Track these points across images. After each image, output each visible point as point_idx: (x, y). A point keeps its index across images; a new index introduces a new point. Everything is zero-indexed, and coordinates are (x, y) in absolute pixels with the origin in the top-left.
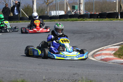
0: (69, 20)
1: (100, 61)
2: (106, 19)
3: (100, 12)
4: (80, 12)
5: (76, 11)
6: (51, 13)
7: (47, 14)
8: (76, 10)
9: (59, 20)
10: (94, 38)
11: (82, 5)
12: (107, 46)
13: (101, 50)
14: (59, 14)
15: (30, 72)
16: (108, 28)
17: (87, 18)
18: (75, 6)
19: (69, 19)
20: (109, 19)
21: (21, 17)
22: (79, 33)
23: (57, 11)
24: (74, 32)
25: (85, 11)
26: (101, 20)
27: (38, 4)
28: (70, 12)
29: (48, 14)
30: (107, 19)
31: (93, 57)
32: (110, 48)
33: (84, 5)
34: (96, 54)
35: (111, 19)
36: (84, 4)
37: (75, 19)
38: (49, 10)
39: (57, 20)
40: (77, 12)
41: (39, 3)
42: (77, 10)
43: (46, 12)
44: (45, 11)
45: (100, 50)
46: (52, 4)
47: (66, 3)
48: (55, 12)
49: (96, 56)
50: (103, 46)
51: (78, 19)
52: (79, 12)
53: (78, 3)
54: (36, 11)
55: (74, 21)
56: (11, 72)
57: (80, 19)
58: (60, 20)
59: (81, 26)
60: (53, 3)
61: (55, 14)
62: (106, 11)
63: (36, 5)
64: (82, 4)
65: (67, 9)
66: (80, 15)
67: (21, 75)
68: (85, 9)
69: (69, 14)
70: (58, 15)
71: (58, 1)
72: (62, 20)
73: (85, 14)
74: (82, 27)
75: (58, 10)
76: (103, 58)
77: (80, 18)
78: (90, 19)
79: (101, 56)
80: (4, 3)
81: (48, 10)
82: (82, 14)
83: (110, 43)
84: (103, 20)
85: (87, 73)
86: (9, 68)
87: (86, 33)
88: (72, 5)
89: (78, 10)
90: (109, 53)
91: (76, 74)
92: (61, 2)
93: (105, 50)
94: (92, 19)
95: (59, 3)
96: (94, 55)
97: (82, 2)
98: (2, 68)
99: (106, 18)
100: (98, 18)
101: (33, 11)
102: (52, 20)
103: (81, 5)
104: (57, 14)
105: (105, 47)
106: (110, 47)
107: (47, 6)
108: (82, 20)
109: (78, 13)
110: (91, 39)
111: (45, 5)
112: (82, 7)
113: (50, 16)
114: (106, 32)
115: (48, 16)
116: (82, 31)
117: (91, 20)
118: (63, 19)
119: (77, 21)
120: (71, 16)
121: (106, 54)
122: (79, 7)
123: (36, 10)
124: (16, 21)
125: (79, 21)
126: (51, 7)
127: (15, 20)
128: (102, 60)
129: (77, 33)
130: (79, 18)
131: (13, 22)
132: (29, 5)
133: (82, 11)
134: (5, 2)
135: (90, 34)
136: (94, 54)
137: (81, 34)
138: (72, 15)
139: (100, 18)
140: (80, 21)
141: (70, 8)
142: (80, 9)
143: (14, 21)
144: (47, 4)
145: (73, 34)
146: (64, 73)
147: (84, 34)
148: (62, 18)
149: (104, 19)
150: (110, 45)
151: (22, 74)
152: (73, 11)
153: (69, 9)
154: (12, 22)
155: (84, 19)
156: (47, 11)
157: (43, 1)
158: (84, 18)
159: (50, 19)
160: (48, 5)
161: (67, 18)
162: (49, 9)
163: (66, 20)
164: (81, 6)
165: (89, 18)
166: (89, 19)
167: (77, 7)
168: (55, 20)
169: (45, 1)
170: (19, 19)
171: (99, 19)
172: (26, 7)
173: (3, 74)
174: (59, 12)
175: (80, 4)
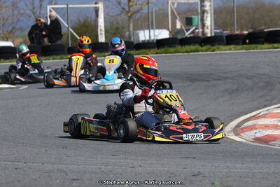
0: (181, 51)
1: (253, 142)
2: (263, 46)
3: (251, 31)
4: (203, 32)
5: (196, 29)
6: (138, 34)
7: (130, 38)
8: (194, 28)
9: (156, 50)
10: (237, 89)
11: (209, 15)
12: (266, 106)
13: (254, 117)
14: (156, 38)
15: (94, 173)
16: (269, 65)
17: (220, 44)
18: (193, 17)
19: (179, 48)
20: (271, 46)
21: (70, 46)
22: (202, 80)
23: (152, 31)
24: (192, 78)
25: (215, 29)
26: (253, 49)
27: (108, 15)
28: (181, 31)
29: (132, 39)
30: (266, 45)
31: (237, 134)
32: (275, 111)
33: (213, 16)
34: (243, 126)
35: (276, 45)
36: (213, 12)
37: (192, 47)
38: (134, 29)
39: (153, 50)
40: (197, 31)
41: (110, 14)
42: (197, 26)
43: (127, 33)
44: (125, 32)
45: (252, 117)
46: (139, 15)
47: (172, 11)
48: (147, 32)
49: (243, 130)
50: (258, 109)
51: (200, 48)
52: (201, 30)
53: (199, 10)
54: (103, 33)
55: (191, 52)
56: (52, 174)
57: (205, 48)
58: (159, 50)
59: (208, 63)
60: (141, 11)
61: (147, 38)
62: (263, 27)
63: (105, 18)
64: (209, 12)
65: (174, 24)
66: (204, 37)
67: (74, 180)
68: (215, 24)
69: (179, 37)
70: (153, 40)
71: (154, 8)
72: (162, 50)
73: (215, 36)
74: (210, 64)
75: (153, 28)
76: (258, 135)
77: (205, 45)
78: (228, 47)
79: (255, 131)
80: (30, 16)
81: (131, 29)
82: (209, 35)
83: (275, 101)
84: (257, 48)
85: (225, 171)
86: (45, 165)
87: (220, 80)
88: (185, 16)
89: (200, 26)
90: (272, 123)
91: (199, 174)
92: (160, 10)
93: (264, 116)
94: (232, 46)
95: (155, 11)
96: (238, 130)
97: (207, 8)
98: (31, 164)
99: (263, 44)
100: (244, 43)
101: (97, 32)
102: (140, 51)
103: (205, 15)
104: (152, 38)
105: (263, 111)
106: (274, 109)
107: (129, 20)
108: (209, 49)
109: (200, 35)
110: (231, 92)
111: (124, 17)
112: (209, 19)
113: (135, 43)
114: (265, 75)
115: (132, 43)
116: (210, 74)
117: (230, 49)
118: (166, 48)
119: (198, 51)
120: (185, 42)
121: (266, 127)
122: (202, 20)
123: (103, 29)
124: (58, 57)
125: (202, 51)
126: (138, 20)
127: (56, 55)
128: (257, 140)
129: (198, 80)
130: (202, 46)
131: (53, 59)
132: (87, 17)
133: (209, 28)
134: (34, 13)
135: (229, 80)
136: (238, 126)
137: (208, 81)
138: (187, 38)
139: (250, 43)
140: (206, 51)
141: (182, 22)
142: (203, 25)
143: (55, 57)
144: (129, 15)
145: (190, 83)
146: (171, 174)
147: (215, 82)
148: (164, 47)
149: (259, 46)
150: (275, 104)
151: (75, 178)
152: (187, 30)
153: (178, 25)
154: (51, 57)
155: (214, 48)
156: (129, 31)
157: (120, 8)
158: (213, 45)
159: (137, 50)
160: (130, 17)
161: (175, 47)
162: (134, 26)
163: (172, 50)
164: (205, 18)
165: (224, 45)
166: (224, 48)
167: (196, 19)
168: (147, 51)
169: (124, 9)
170: (66, 51)
171: (249, 46)
172: (82, 23)
173: (34, 179)
174: (157, 32)
175: (203, 12)
